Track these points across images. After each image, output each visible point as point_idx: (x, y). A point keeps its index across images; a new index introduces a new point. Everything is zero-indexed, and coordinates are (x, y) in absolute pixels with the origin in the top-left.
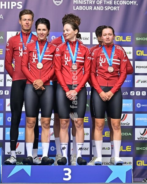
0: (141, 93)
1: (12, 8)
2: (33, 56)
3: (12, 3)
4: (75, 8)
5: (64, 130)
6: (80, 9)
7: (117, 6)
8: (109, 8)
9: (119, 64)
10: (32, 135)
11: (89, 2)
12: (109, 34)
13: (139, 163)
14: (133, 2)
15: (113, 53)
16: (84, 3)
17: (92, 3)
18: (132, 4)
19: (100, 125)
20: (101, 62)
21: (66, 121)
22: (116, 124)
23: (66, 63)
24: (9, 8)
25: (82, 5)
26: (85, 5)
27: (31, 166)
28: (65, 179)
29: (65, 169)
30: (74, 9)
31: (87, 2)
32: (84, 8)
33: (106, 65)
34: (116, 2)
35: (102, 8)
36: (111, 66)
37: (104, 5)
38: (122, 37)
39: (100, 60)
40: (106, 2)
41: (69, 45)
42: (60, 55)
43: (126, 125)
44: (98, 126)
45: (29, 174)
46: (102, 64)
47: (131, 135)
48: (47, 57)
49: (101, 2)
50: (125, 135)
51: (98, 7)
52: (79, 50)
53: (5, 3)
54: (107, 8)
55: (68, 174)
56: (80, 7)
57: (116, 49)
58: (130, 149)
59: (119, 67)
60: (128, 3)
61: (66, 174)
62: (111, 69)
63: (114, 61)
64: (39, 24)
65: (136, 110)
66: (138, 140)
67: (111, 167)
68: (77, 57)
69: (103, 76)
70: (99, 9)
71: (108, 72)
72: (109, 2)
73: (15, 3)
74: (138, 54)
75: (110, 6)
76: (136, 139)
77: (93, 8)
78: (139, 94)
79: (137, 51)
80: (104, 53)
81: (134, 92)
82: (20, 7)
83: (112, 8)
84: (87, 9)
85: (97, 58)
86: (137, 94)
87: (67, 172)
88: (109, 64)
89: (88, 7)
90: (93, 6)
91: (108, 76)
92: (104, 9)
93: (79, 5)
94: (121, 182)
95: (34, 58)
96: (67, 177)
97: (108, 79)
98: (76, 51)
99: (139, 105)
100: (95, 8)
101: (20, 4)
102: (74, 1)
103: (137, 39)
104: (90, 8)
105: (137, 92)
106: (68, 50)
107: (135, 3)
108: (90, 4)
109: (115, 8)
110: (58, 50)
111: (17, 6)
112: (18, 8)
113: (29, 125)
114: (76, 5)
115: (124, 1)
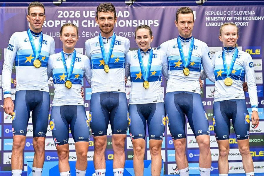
1: (149, 26)
3: (149, 21)
4: (208, 24)
6: (212, 26)
7: (246, 21)
8: (239, 23)
11: (220, 18)
14: (260, 17)
16: (215, 19)
17: (223, 19)
18: (259, 19)
25: (214, 22)
26: (217, 22)
30: (207, 26)
31: (218, 18)
32: (216, 24)
34: (245, 18)
37: (234, 21)
38: (252, 50)
40: (236, 18)
43: (258, 132)
47: (263, 141)
49: (231, 18)
50: (258, 141)
53: (143, 21)
54: (237, 24)
56: (212, 23)
58: (263, 154)
60: (256, 18)
72: (238, 19)
73: (152, 21)
75: (240, 21)
82: (156, 24)
83: (241, 24)
84: (219, 25)
89: (220, 23)
93: (211, 22)
101: (156, 22)
102: (206, 18)
107: (263, 19)
108: (221, 20)
109: (244, 24)
111: (154, 24)
112: (155, 26)
114: (209, 22)
115: (252, 17)
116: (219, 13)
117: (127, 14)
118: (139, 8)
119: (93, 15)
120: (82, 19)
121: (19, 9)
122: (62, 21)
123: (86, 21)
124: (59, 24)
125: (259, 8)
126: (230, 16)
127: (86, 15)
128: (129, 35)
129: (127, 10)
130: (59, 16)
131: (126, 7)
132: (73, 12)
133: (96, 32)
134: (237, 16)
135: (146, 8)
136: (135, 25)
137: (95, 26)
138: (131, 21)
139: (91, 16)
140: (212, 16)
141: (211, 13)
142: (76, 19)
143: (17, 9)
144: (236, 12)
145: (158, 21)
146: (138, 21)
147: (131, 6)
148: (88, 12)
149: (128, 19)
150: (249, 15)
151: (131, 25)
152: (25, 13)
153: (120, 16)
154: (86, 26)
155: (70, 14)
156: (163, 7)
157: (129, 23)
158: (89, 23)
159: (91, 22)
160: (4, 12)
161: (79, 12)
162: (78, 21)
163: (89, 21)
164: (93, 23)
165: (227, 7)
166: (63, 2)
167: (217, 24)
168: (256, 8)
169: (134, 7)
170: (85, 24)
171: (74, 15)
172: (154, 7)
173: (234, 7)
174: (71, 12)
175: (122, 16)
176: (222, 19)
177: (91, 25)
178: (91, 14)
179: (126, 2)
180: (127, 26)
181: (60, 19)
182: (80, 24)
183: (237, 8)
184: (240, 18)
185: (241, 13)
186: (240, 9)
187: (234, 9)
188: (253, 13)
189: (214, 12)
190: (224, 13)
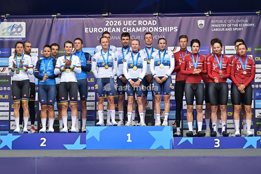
0: (259, 86)
1: (171, 31)
2: (190, 64)
3: (171, 28)
4: (213, 30)
5: (214, 113)
6: (216, 31)
7: (241, 27)
8: (236, 29)
9: (250, 69)
10: (191, 117)
11: (222, 25)
12: (243, 49)
13: (258, 133)
15: (246, 61)
16: (219, 26)
17: (225, 26)
18: (251, 26)
19: (238, 109)
20: (238, 67)
21: (215, 107)
22: (249, 109)
23: (214, 69)
24: (168, 31)
25: (218, 28)
26: (220, 28)
27: (192, 138)
28: (215, 146)
29: (215, 140)
31: (220, 25)
33: (241, 69)
34: (241, 25)
35: (231, 29)
36: (245, 70)
37: (232, 27)
39: (237, 66)
40: (234, 25)
41: (216, 57)
42: (210, 63)
44: (236, 110)
45: (192, 143)
46: (239, 69)
48: (200, 65)
49: (230, 25)
51: (228, 29)
52: (223, 60)
53: (166, 28)
54: (234, 29)
55: (218, 143)
57: (248, 59)
59: (250, 71)
60: (249, 25)
61: (216, 143)
62: (245, 73)
63: (247, 67)
64: (194, 43)
65: (256, 98)
66: (257, 117)
67: (246, 138)
68: (223, 65)
69: (240, 77)
70: (229, 30)
71: (242, 74)
72: (236, 25)
74: (257, 59)
75: (237, 27)
76: (256, 117)
77: (225, 30)
78: (258, 87)
79: (256, 58)
80: (240, 62)
81: (254, 85)
82: (176, 30)
83: (238, 29)
85: (235, 65)
86: (256, 87)
87: (217, 141)
88: (244, 69)
90: (225, 28)
91: (243, 76)
92: (233, 29)
93: (216, 28)
94: (254, 148)
95: (190, 65)
96: (217, 145)
97: (243, 79)
98: (221, 61)
99: (258, 94)
100: (226, 29)
102: (212, 25)
103: (256, 49)
104: (223, 29)
105: (256, 85)
106: (216, 60)
107: (253, 25)
109: (240, 29)
110: (208, 59)
111: (174, 29)
112: (175, 31)
113: (189, 110)
114: (214, 28)
115: (246, 24)
116: (221, 21)
117: (154, 23)
118: (164, 18)
119: (130, 24)
120: (122, 26)
121: (78, 20)
122: (109, 28)
123: (126, 28)
124: (106, 30)
125: (251, 18)
126: (229, 24)
127: (126, 24)
128: (156, 38)
129: (155, 19)
130: (107, 25)
131: (154, 18)
132: (116, 22)
133: (133, 36)
134: (234, 23)
135: (168, 18)
136: (160, 30)
137: (132, 31)
138: (157, 28)
139: (129, 25)
140: (216, 23)
141: (215, 21)
142: (118, 27)
143: (77, 20)
144: (234, 21)
145: (177, 27)
146: (163, 28)
147: (158, 17)
148: (127, 21)
149: (155, 26)
150: (243, 23)
151: (157, 31)
152: (83, 23)
153: (150, 24)
154: (126, 32)
155: (114, 23)
156: (181, 18)
157: (156, 29)
158: (128, 30)
159: (129, 29)
160: (68, 22)
161: (121, 21)
162: (120, 28)
163: (128, 28)
164: (130, 30)
165: (227, 17)
166: (109, 15)
167: (220, 29)
168: (249, 18)
169: (159, 18)
170: (124, 30)
171: (117, 24)
172: (174, 18)
173: (233, 17)
174: (115, 21)
175: (151, 24)
176: (223, 25)
177: (129, 31)
178: (129, 23)
179: (154, 14)
180: (155, 31)
181: (107, 27)
182: (121, 30)
183: (235, 18)
184: (237, 25)
185: (237, 21)
186: (237, 18)
187: (233, 18)
188: (247, 21)
189: (218, 21)
190: (225, 21)
